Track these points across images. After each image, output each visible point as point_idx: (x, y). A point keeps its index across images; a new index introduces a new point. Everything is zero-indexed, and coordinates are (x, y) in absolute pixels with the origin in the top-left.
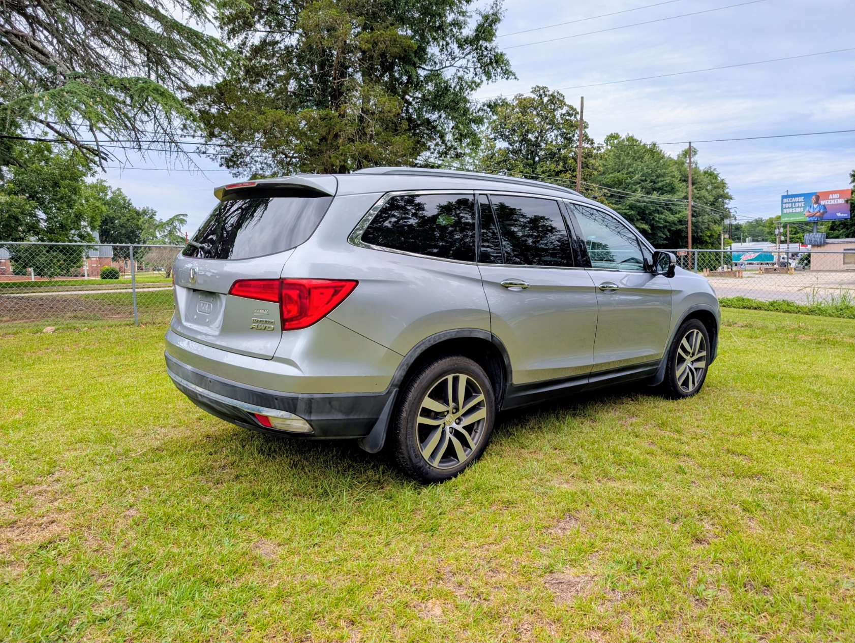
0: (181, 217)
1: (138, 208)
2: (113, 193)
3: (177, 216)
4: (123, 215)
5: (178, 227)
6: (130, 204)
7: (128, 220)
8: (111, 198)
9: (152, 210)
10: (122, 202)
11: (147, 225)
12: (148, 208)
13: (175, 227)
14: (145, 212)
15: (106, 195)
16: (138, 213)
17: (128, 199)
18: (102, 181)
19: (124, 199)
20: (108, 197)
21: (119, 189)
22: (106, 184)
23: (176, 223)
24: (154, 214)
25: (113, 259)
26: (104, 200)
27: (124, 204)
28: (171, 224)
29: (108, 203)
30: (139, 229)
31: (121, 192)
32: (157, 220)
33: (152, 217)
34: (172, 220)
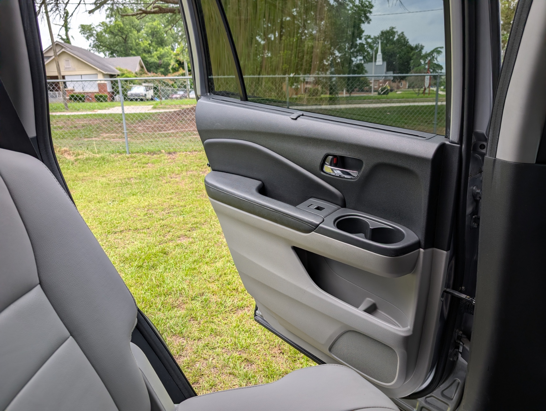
0: (439, 49)
1: (412, 45)
2: (399, 36)
3: (437, 48)
4: (402, 50)
5: (436, 57)
6: (408, 42)
7: (405, 54)
8: (397, 39)
9: (421, 46)
10: (403, 41)
11: (415, 57)
12: (419, 44)
13: (433, 57)
14: (417, 47)
15: (394, 37)
16: (412, 48)
17: (406, 39)
18: (393, 28)
19: (404, 39)
20: (395, 39)
21: (402, 33)
22: (395, 30)
23: (435, 54)
24: (422, 48)
25: (392, 80)
26: (392, 41)
27: (405, 42)
28: (432, 55)
29: (394, 43)
30: (411, 60)
31: (403, 35)
32: (424, 52)
33: (421, 51)
34: (433, 52)
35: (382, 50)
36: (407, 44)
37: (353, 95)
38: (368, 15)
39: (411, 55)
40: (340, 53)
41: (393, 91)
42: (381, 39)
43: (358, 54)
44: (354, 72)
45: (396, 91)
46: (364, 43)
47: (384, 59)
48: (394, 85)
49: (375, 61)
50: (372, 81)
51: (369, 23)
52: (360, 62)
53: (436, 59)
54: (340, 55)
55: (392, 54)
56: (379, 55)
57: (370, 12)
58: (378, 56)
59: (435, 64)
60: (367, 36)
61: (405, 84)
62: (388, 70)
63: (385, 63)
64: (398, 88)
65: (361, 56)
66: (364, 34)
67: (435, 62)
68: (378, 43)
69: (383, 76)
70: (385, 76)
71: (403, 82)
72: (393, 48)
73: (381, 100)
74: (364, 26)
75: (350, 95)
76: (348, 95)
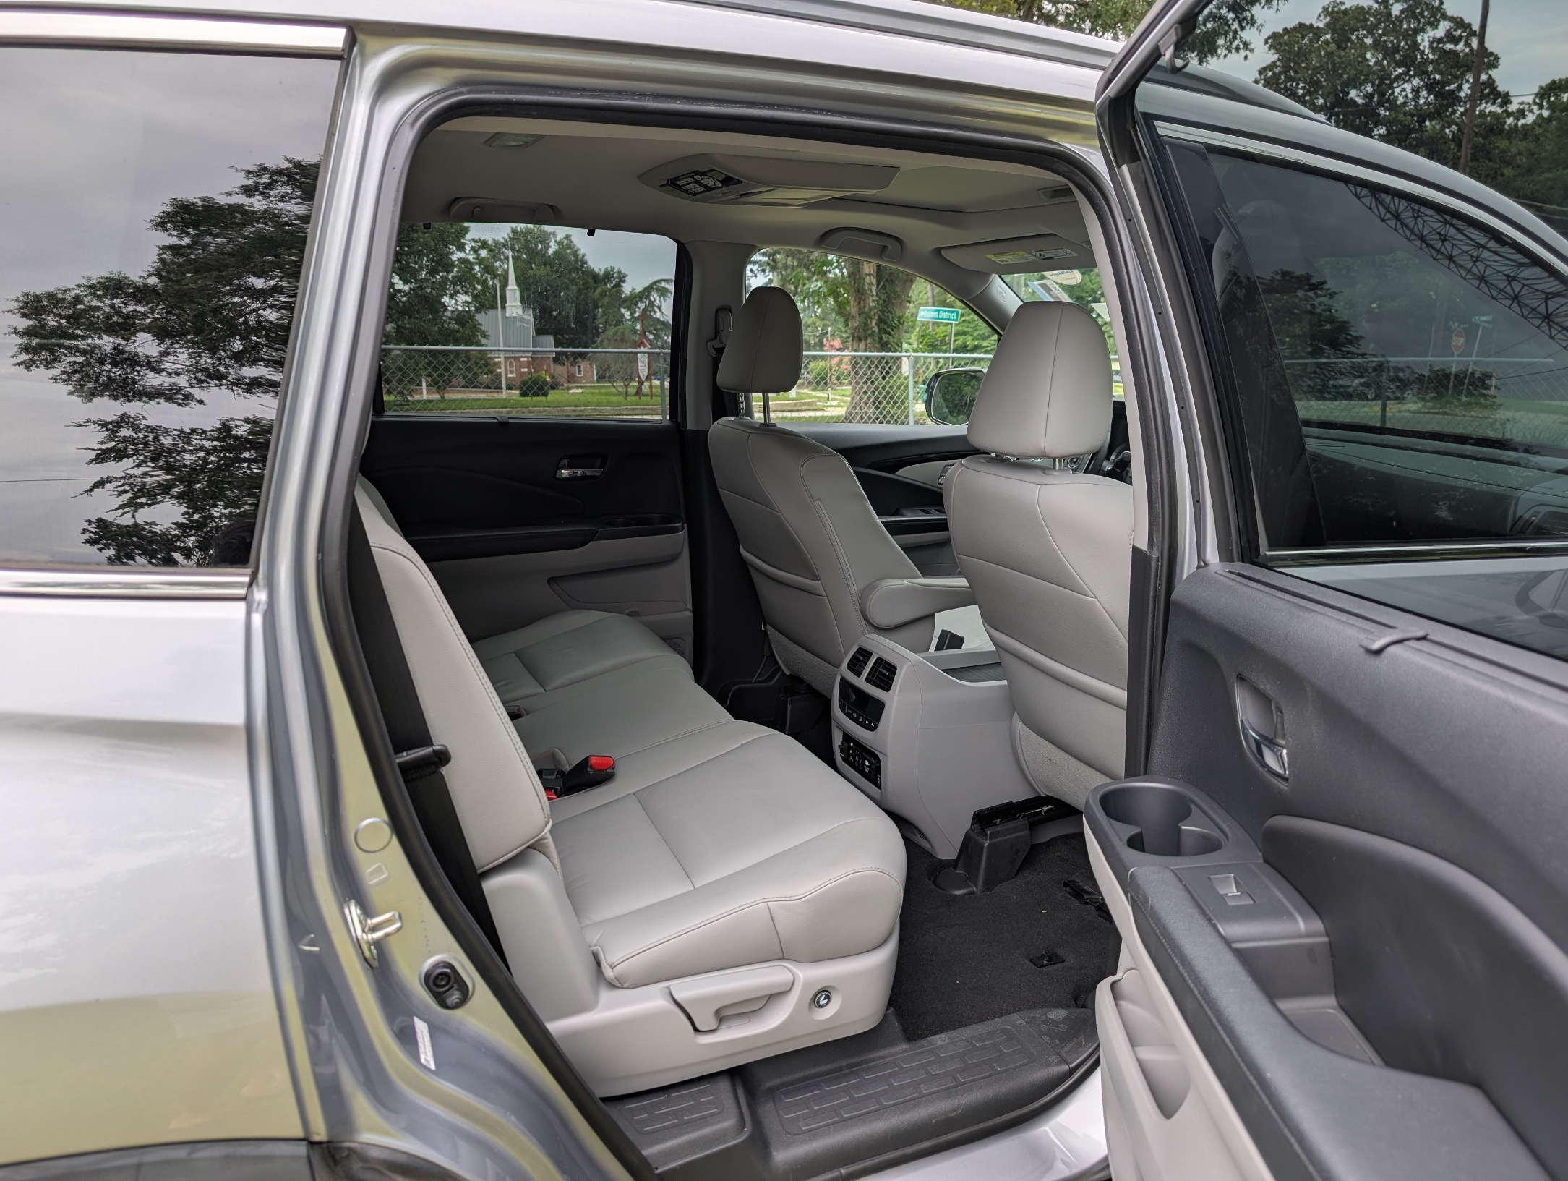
0: (663, 284)
1: (597, 270)
2: (559, 243)
3: (659, 281)
4: (572, 281)
5: (657, 303)
6: (584, 262)
7: (580, 292)
8: (555, 253)
9: (619, 272)
10: (572, 258)
11: (606, 300)
12: (612, 269)
13: (652, 304)
14: (608, 275)
15: (548, 247)
16: (595, 277)
17: (581, 253)
19: (575, 254)
20: (550, 251)
21: (568, 237)
23: (655, 297)
24: (622, 278)
25: (555, 362)
26: (544, 255)
27: (576, 262)
28: (648, 297)
29: (548, 261)
30: (596, 307)
31: (571, 241)
32: (627, 289)
33: (618, 286)
34: (648, 290)
35: (517, 278)
36: (582, 266)
37: (447, 396)
39: (596, 294)
40: (406, 282)
41: (562, 388)
42: (513, 249)
43: (458, 287)
44: (448, 337)
45: (569, 388)
46: (471, 258)
47: (525, 303)
48: (560, 371)
49: (504, 307)
50: (501, 360)
52: (466, 309)
53: (659, 308)
54: (407, 288)
55: (546, 290)
56: (513, 290)
58: (508, 294)
59: (658, 320)
60: (479, 240)
61: (588, 370)
62: (540, 331)
63: (530, 313)
64: (571, 379)
65: (466, 293)
67: (658, 315)
68: (507, 258)
71: (584, 365)
72: (547, 275)
75: (443, 398)
76: (437, 397)
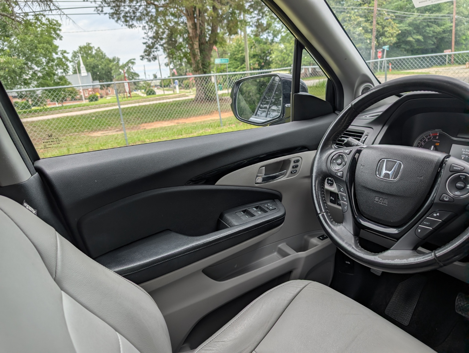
0: (132, 61)
1: (110, 58)
2: (96, 50)
3: (131, 60)
4: (102, 62)
5: (131, 67)
6: (105, 56)
7: (105, 65)
8: (95, 53)
9: (118, 58)
10: (101, 55)
11: (114, 67)
12: (115, 57)
13: (129, 67)
14: (114, 60)
15: (92, 51)
16: (110, 61)
17: (104, 53)
18: (89, 44)
19: (102, 53)
20: (93, 53)
21: (99, 48)
22: (91, 45)
23: (130, 65)
24: (119, 60)
25: (100, 88)
26: (91, 55)
27: (103, 56)
28: (128, 65)
29: (93, 57)
30: (111, 70)
31: (100, 49)
32: (121, 64)
33: (118, 62)
34: (128, 63)
35: (84, 63)
36: (105, 57)
37: (64, 105)
38: (58, 32)
39: (110, 66)
40: (38, 67)
41: (103, 97)
42: (81, 53)
43: (58, 67)
44: (57, 84)
45: (106, 97)
46: (61, 57)
47: (88, 71)
48: (103, 92)
49: (80, 73)
50: (81, 90)
51: (61, 39)
52: (62, 75)
53: (132, 68)
55: (94, 66)
56: (83, 67)
57: (60, 30)
58: (81, 69)
59: (132, 72)
60: (63, 51)
61: (112, 91)
62: (94, 79)
63: (90, 74)
64: (107, 94)
65: (61, 69)
66: (59, 49)
67: (132, 71)
68: (79, 56)
69: (91, 85)
70: (93, 85)
71: (110, 89)
72: (94, 61)
73: (90, 106)
74: (56, 42)
75: (63, 105)
76: (60, 105)
